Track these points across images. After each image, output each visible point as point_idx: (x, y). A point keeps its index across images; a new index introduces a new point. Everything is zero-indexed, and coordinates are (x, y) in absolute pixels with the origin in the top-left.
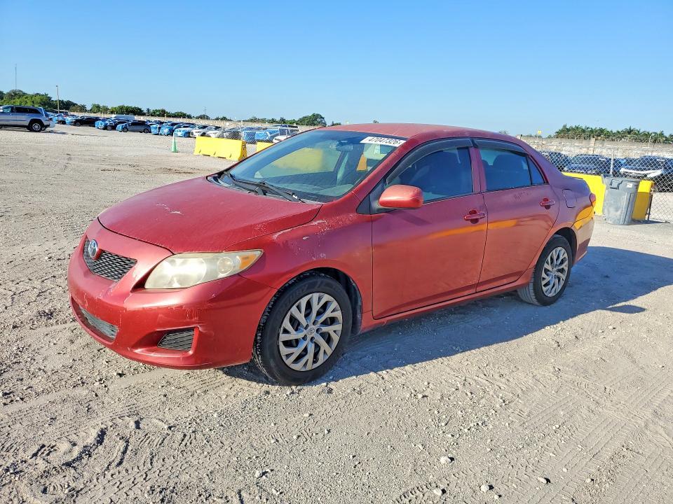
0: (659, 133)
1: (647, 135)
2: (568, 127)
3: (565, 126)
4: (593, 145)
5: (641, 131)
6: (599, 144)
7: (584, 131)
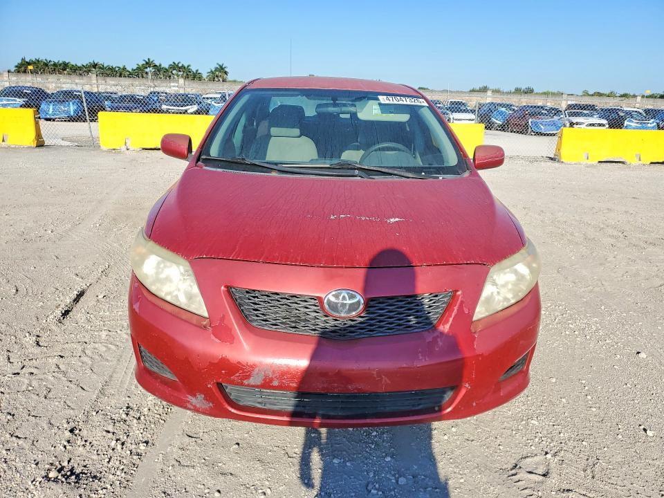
0: (122, 67)
1: (112, 69)
2: (27, 60)
3: (23, 59)
4: (95, 82)
5: (105, 66)
6: (101, 81)
7: (46, 65)
